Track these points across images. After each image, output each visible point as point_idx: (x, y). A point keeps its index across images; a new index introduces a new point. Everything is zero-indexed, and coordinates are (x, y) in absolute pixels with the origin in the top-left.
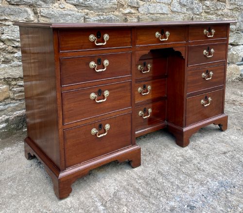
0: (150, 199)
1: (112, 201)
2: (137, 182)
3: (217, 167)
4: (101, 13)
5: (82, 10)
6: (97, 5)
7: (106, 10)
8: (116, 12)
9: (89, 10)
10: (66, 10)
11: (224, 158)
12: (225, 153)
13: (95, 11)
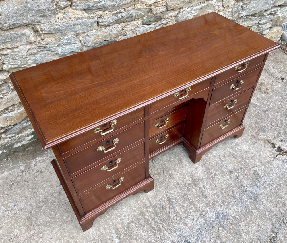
0: (156, 232)
1: (125, 233)
2: (148, 211)
3: (219, 192)
4: (119, 10)
5: (94, 14)
6: (112, 3)
7: (125, 6)
8: (137, 5)
9: (102, 11)
10: (73, 19)
11: (228, 180)
12: (231, 172)
13: (110, 11)
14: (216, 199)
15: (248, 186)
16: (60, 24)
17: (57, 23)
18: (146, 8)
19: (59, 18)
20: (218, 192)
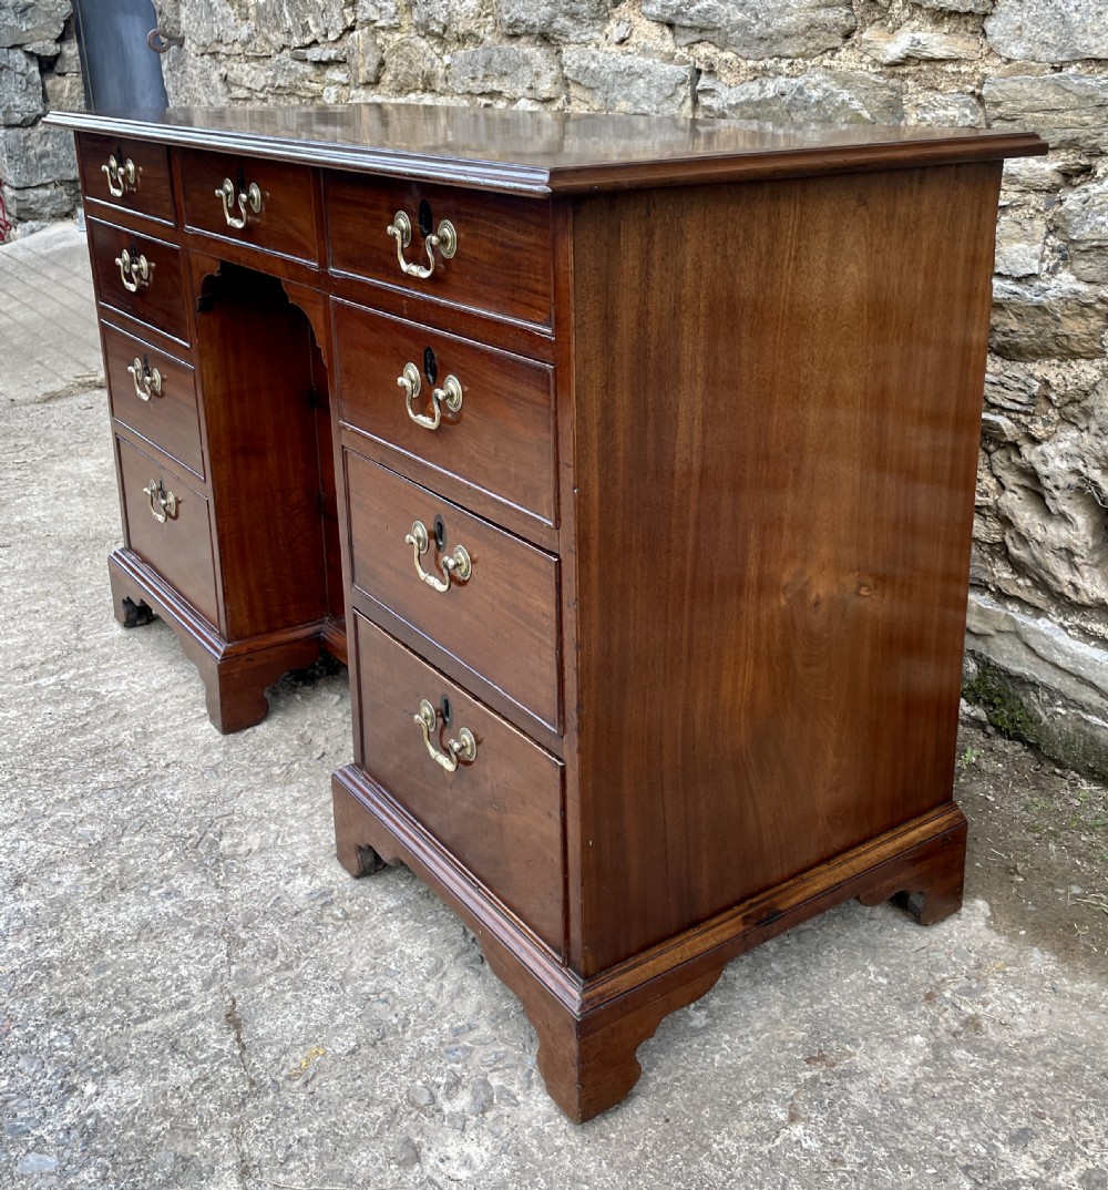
3: (114, 957)
4: (772, 62)
5: (691, 48)
6: (740, 15)
7: (791, 46)
8: (843, 53)
9: (716, 46)
10: (631, 49)
11: (184, 1004)
12: (234, 1021)
13: (740, 53)
14: (73, 936)
15: (99, 1105)
16: (602, 55)
17: (596, 52)
18: (873, 78)
19: (607, 37)
20: (113, 953)
